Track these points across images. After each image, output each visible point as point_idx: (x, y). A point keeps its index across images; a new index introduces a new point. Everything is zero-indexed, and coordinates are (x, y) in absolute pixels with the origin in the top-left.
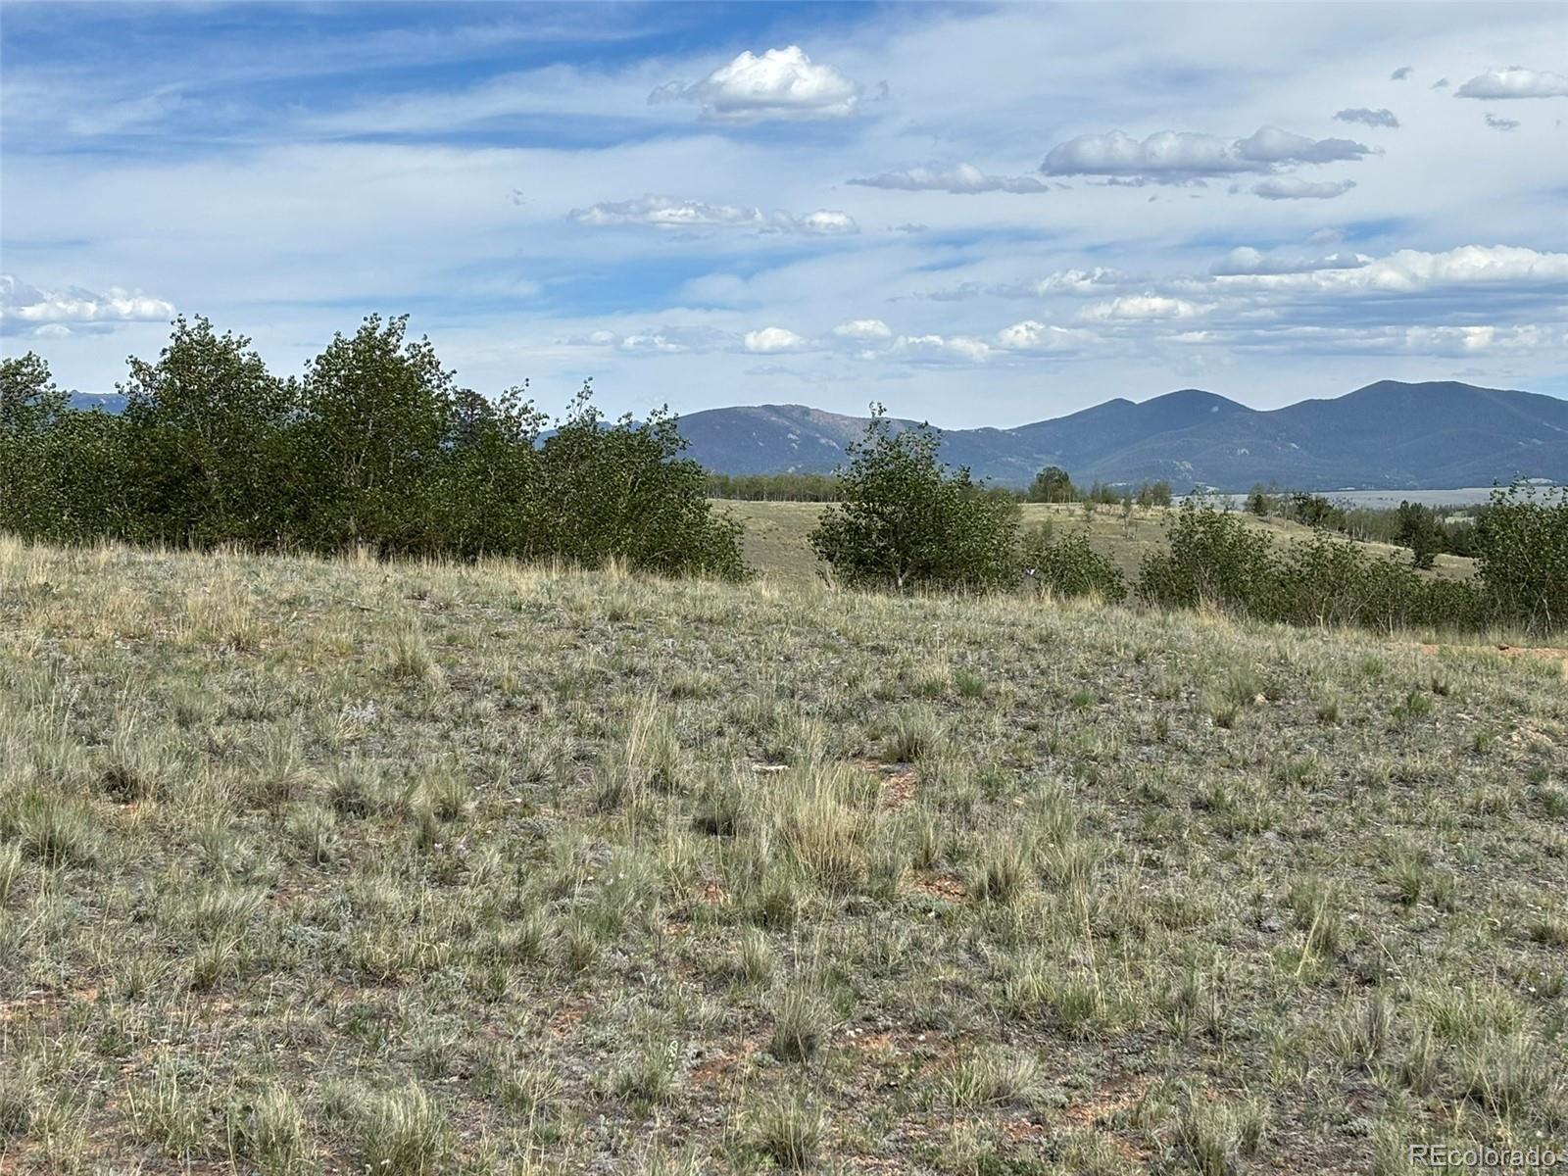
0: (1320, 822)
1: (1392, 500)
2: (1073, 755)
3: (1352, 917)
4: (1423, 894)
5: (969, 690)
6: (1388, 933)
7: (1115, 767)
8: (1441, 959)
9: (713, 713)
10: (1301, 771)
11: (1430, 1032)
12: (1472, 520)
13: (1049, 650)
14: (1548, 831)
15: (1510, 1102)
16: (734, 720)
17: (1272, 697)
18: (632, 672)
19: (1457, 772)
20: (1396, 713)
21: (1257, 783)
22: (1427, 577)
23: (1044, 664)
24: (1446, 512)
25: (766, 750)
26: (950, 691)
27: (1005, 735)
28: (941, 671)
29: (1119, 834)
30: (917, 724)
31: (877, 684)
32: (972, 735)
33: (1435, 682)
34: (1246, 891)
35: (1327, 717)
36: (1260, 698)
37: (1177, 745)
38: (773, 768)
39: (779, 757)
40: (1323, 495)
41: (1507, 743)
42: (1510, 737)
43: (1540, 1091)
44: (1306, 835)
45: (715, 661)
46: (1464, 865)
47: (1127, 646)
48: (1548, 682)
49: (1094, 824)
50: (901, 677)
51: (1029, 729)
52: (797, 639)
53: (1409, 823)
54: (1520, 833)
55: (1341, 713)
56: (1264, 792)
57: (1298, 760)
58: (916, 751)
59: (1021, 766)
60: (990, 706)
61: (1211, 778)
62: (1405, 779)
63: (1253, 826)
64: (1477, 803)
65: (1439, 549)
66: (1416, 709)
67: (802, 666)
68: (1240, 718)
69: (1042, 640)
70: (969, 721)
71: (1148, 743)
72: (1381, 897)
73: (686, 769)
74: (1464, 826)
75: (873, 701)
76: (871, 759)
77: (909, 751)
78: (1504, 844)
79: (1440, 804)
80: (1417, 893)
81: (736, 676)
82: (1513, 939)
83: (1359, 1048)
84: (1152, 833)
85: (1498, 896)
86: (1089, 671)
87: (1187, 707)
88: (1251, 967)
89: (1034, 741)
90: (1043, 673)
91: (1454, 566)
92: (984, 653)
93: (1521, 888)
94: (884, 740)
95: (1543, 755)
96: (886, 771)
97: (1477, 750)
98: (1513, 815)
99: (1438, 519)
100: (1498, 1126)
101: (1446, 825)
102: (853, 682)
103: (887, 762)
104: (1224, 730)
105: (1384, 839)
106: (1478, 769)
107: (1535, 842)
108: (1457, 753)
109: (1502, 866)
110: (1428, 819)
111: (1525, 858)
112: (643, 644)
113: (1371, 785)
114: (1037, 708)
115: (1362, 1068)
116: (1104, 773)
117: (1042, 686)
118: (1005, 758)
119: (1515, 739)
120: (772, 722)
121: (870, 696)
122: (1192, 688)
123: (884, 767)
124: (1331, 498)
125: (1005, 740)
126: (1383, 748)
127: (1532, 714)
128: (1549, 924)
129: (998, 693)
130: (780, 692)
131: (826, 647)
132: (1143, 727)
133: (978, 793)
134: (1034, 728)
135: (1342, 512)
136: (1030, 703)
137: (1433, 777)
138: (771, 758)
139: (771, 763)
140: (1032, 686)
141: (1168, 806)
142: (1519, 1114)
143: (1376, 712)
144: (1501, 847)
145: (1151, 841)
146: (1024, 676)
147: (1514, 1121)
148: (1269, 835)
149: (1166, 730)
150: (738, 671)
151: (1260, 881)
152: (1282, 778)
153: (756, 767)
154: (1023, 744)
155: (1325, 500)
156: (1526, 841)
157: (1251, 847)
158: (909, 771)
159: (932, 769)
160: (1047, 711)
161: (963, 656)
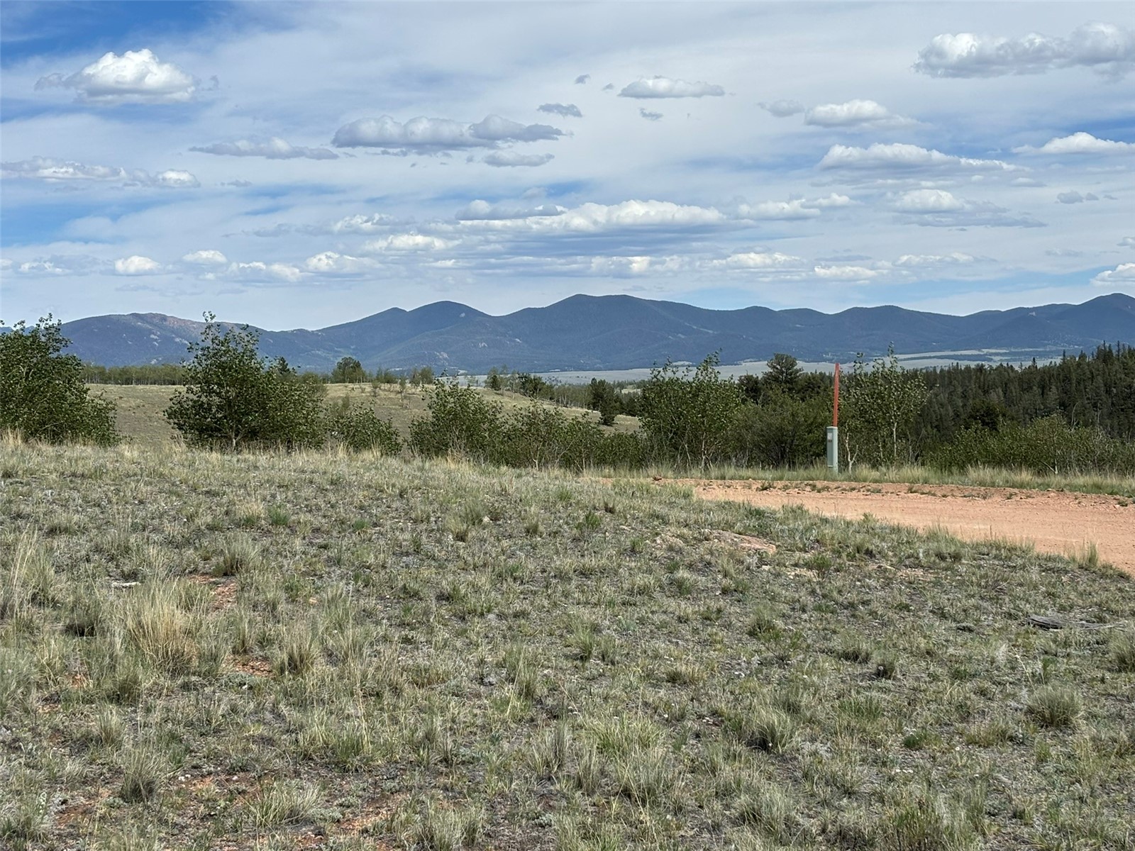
0: (526, 606)
1: (584, 378)
2: (353, 565)
3: (546, 672)
4: (595, 653)
5: (278, 521)
6: (571, 681)
7: (383, 573)
8: (606, 699)
9: (82, 545)
10: (514, 570)
11: (595, 751)
12: (639, 391)
13: (337, 490)
14: (679, 606)
15: (648, 796)
16: (98, 550)
17: (495, 518)
18: (19, 516)
19: (619, 566)
20: (579, 526)
21: (483, 580)
22: (608, 431)
23: (333, 500)
24: (622, 386)
25: (122, 571)
26: (263, 522)
27: (304, 553)
28: (256, 508)
29: (385, 621)
30: (236, 547)
31: (209, 519)
32: (279, 553)
33: (606, 504)
34: (473, 657)
35: (532, 531)
36: (486, 519)
37: (427, 555)
38: (128, 584)
39: (132, 576)
40: (538, 375)
41: (653, 545)
42: (655, 541)
43: (669, 787)
44: (516, 616)
45: (84, 506)
46: (623, 631)
47: (394, 486)
48: (683, 502)
49: (367, 615)
50: (227, 513)
51: (321, 547)
52: (149, 488)
53: (587, 603)
54: (661, 607)
55: (541, 528)
56: (488, 587)
57: (511, 562)
58: (237, 568)
59: (315, 575)
60: (293, 532)
61: (451, 578)
62: (584, 573)
63: (479, 610)
64: (633, 588)
65: (618, 412)
66: (591, 523)
67: (152, 508)
68: (472, 533)
69: (332, 483)
70: (278, 544)
71: (407, 554)
72: (567, 657)
73: (61, 587)
74: (624, 604)
75: (206, 531)
76: (203, 574)
77: (232, 567)
78: (650, 615)
79: (608, 590)
80: (590, 652)
81: (101, 516)
82: (654, 682)
83: (547, 764)
84: (408, 619)
85: (645, 652)
86: (366, 504)
87: (436, 528)
88: (477, 711)
89: (326, 557)
90: (332, 507)
91: (627, 423)
92: (290, 494)
93: (661, 645)
94: (214, 560)
95: (677, 552)
96: (214, 583)
97: (633, 550)
98: (656, 595)
99: (617, 391)
100: (641, 813)
101: (611, 604)
102: (191, 518)
103: (216, 576)
104: (461, 543)
105: (569, 615)
106: (633, 564)
107: (671, 613)
108: (620, 553)
109: (648, 631)
110: (599, 600)
111: (664, 625)
112: (29, 494)
113: (561, 578)
114: (328, 533)
115: (550, 779)
116: (375, 576)
117: (331, 516)
118: (304, 569)
119: (658, 542)
120: (127, 549)
121: (203, 528)
122: (439, 514)
123: (214, 580)
124: (545, 377)
125: (303, 556)
126: (570, 552)
127: (670, 525)
128: (679, 670)
129: (299, 522)
130: (135, 527)
131: (171, 492)
132: (404, 543)
133: (283, 595)
134: (325, 547)
135: (551, 387)
136: (323, 529)
137: (603, 571)
138: (127, 577)
139: (127, 581)
140: (325, 517)
141: (421, 599)
142: (655, 804)
143: (565, 527)
144: (648, 617)
145: (408, 625)
146: (319, 509)
147: (652, 808)
148: (491, 616)
149: (420, 545)
150: (102, 513)
151: (484, 650)
152: (500, 575)
153: (115, 584)
154: (317, 559)
155: (540, 378)
156: (665, 612)
157: (477, 625)
158: (232, 582)
159: (249, 580)
160: (335, 534)
161: (273, 496)
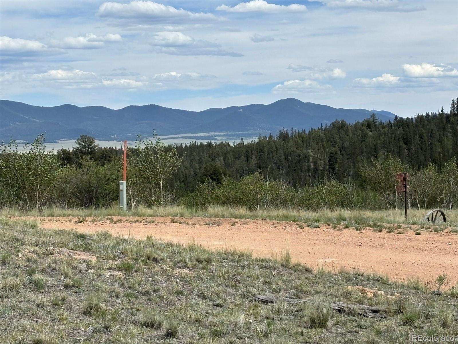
14: (37, 297)
41: (17, 258)
42: (18, 255)
48: (31, 230)
54: (25, 298)
64: (5, 287)
78: (19, 304)
85: (17, 327)
93: (27, 323)
95: (33, 262)
98: (22, 290)
106: (5, 271)
107: (32, 302)
109: (18, 314)
111: (28, 309)
119: (20, 256)
127: (26, 245)
144: (17, 305)
156: (28, 301)
